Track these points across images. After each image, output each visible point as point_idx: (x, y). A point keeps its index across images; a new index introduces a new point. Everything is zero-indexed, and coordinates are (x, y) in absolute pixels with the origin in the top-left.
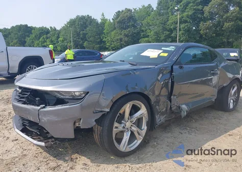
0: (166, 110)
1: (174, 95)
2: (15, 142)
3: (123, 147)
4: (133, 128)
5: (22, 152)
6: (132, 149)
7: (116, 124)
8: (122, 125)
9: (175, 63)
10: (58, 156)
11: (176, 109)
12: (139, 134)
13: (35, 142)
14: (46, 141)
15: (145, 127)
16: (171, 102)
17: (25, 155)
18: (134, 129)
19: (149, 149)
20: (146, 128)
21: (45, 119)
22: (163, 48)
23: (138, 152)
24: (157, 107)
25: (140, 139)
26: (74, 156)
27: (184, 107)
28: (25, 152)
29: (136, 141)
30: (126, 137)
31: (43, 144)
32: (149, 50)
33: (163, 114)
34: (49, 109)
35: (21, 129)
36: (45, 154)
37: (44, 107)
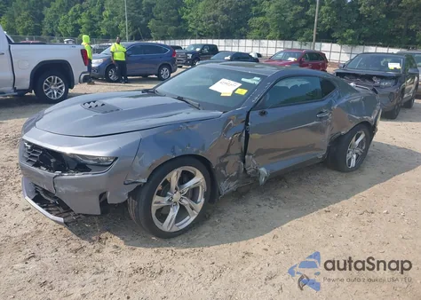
0: (238, 174)
1: (249, 154)
2: (27, 212)
3: (167, 225)
4: (183, 201)
5: (36, 227)
6: (181, 228)
7: (156, 198)
8: (167, 198)
9: (255, 107)
10: (82, 234)
11: (253, 172)
12: (193, 209)
13: (52, 216)
14: (67, 214)
15: (201, 200)
16: (244, 162)
17: (40, 232)
18: (186, 202)
19: (206, 228)
20: (203, 200)
21: (63, 189)
22: (243, 79)
23: (190, 232)
24: (223, 171)
25: (194, 214)
26: (103, 235)
27: (263, 170)
28: (40, 228)
29: (188, 217)
30: (173, 213)
31: (61, 220)
32: (223, 80)
33: (232, 179)
34: (66, 176)
35: (33, 197)
36: (66, 230)
37: (60, 175)
